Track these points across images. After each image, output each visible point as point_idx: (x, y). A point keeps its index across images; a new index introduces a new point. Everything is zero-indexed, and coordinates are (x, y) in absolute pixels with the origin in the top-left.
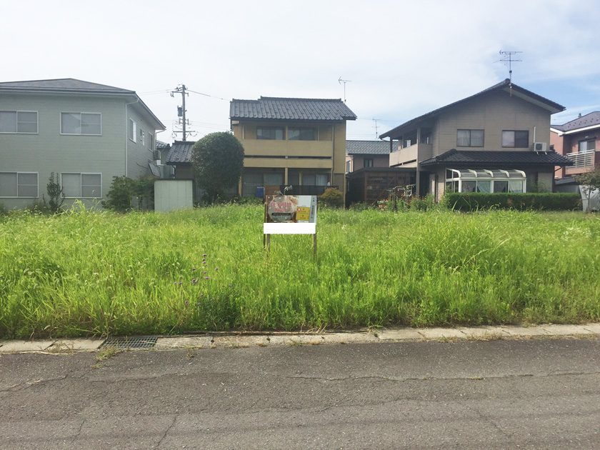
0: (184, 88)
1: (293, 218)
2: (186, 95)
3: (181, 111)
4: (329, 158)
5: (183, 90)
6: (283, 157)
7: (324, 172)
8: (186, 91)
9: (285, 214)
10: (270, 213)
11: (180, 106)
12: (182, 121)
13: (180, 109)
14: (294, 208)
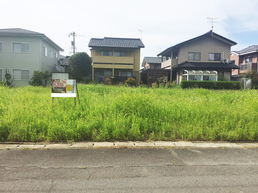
0: (74, 33)
1: (65, 90)
2: (75, 36)
3: (73, 43)
4: (132, 64)
5: (74, 34)
6: (112, 64)
7: (130, 70)
8: (75, 35)
9: (61, 88)
10: (53, 87)
11: (72, 41)
12: (73, 48)
13: (72, 42)
14: (65, 85)
